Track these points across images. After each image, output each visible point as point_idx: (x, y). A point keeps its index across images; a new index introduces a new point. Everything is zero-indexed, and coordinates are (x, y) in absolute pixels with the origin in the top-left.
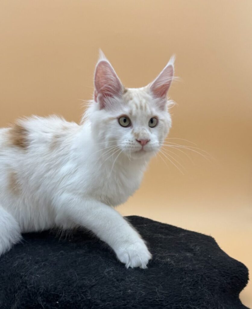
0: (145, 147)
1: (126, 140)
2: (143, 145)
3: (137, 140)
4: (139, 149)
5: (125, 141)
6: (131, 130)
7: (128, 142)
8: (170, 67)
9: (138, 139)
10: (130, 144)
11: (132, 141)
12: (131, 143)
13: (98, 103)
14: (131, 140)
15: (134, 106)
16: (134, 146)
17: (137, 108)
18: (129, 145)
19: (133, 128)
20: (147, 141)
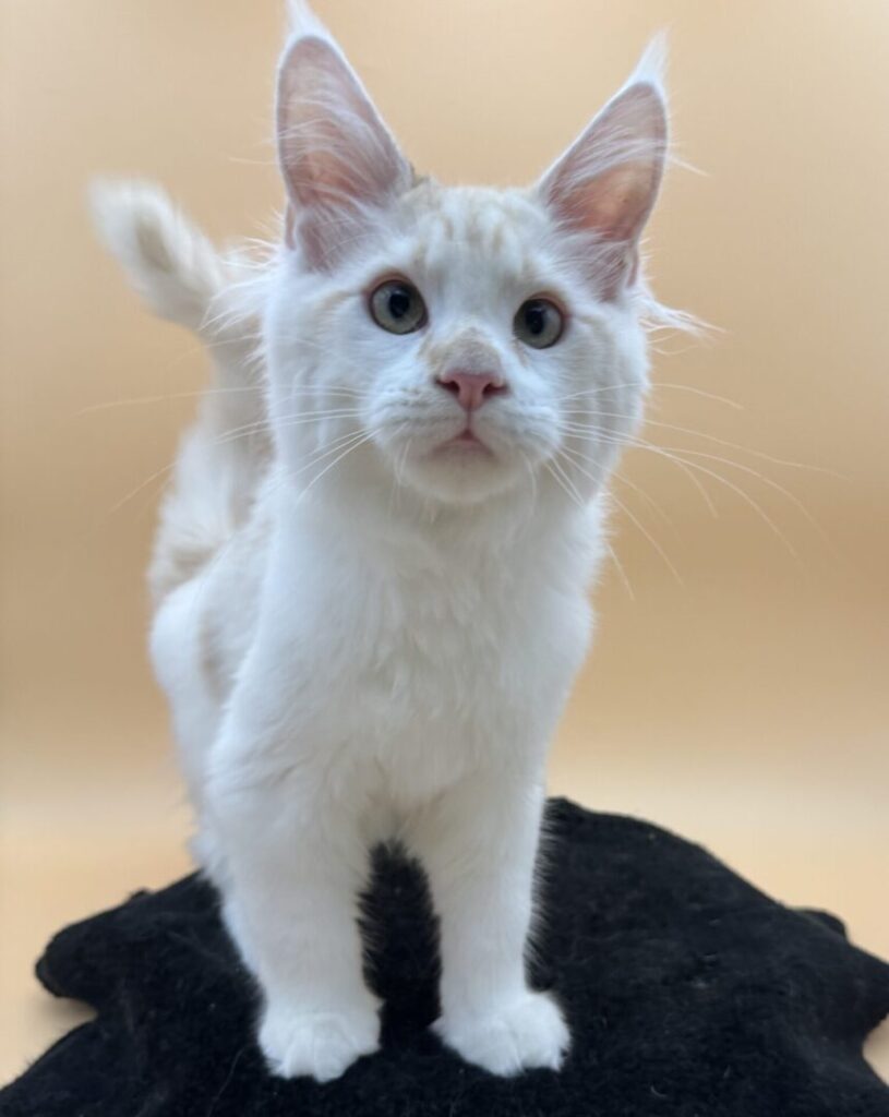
0: (478, 415)
1: (391, 391)
2: (469, 407)
3: (438, 382)
4: (450, 430)
5: (385, 396)
6: (421, 340)
7: (397, 394)
8: (643, 91)
9: (443, 375)
10: (405, 404)
11: (416, 392)
12: (412, 399)
13: (298, 252)
14: (411, 386)
15: (438, 231)
16: (426, 413)
17: (450, 231)
18: (401, 412)
19: (430, 331)
20: (494, 389)
